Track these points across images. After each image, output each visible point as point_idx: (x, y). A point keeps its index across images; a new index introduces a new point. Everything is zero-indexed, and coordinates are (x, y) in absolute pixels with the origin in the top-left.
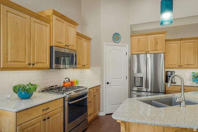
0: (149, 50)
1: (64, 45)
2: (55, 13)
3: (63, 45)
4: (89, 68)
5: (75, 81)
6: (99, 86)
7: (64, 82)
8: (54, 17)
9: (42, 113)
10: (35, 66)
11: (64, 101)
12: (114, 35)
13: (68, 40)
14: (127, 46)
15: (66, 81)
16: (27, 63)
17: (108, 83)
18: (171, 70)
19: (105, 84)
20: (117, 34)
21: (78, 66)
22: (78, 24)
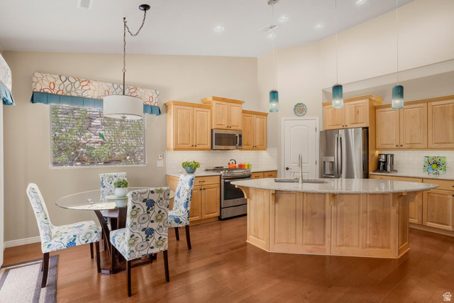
0: (348, 123)
1: (226, 126)
2: (215, 99)
3: (225, 127)
4: (265, 149)
5: (246, 164)
6: (276, 171)
7: (229, 164)
8: (214, 102)
9: (198, 184)
10: (197, 147)
11: (220, 179)
12: (295, 109)
13: (231, 120)
14: (318, 119)
15: (231, 163)
16: (191, 145)
17: (287, 169)
18: (386, 152)
19: (283, 170)
20: (300, 104)
21: (244, 147)
22: (244, 102)
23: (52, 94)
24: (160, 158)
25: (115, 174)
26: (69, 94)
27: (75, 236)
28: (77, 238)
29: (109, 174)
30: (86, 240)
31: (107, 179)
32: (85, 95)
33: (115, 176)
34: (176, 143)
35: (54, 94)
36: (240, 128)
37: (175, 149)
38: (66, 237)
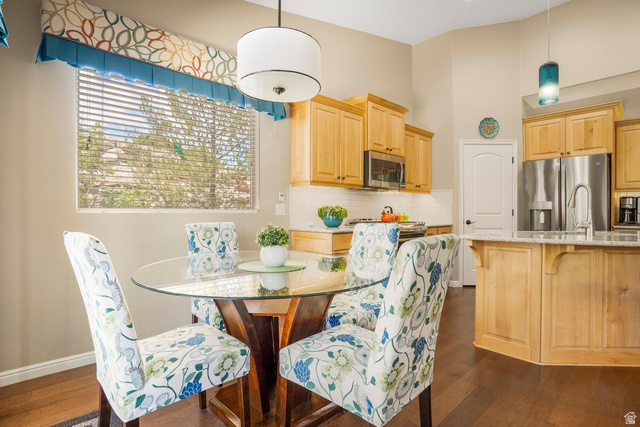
0: (570, 149)
1: (385, 147)
2: (372, 98)
3: (383, 149)
4: (428, 192)
5: (402, 215)
6: (450, 226)
7: (384, 213)
8: (370, 104)
10: (345, 181)
12: (482, 122)
13: (391, 138)
14: (515, 144)
15: (386, 212)
16: (336, 176)
17: (468, 223)
18: (635, 194)
19: (462, 225)
20: (489, 119)
21: (407, 186)
22: (407, 110)
23: (86, 46)
24: (280, 198)
25: (216, 224)
26: (122, 52)
27: (199, 367)
28: (204, 372)
29: (204, 224)
30: (223, 374)
31: (201, 234)
32: (154, 58)
33: (216, 229)
34: (314, 171)
35: (92, 47)
36: (402, 153)
37: (313, 182)
38: (179, 373)
